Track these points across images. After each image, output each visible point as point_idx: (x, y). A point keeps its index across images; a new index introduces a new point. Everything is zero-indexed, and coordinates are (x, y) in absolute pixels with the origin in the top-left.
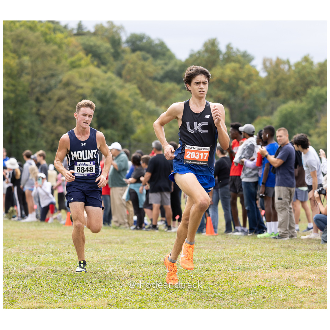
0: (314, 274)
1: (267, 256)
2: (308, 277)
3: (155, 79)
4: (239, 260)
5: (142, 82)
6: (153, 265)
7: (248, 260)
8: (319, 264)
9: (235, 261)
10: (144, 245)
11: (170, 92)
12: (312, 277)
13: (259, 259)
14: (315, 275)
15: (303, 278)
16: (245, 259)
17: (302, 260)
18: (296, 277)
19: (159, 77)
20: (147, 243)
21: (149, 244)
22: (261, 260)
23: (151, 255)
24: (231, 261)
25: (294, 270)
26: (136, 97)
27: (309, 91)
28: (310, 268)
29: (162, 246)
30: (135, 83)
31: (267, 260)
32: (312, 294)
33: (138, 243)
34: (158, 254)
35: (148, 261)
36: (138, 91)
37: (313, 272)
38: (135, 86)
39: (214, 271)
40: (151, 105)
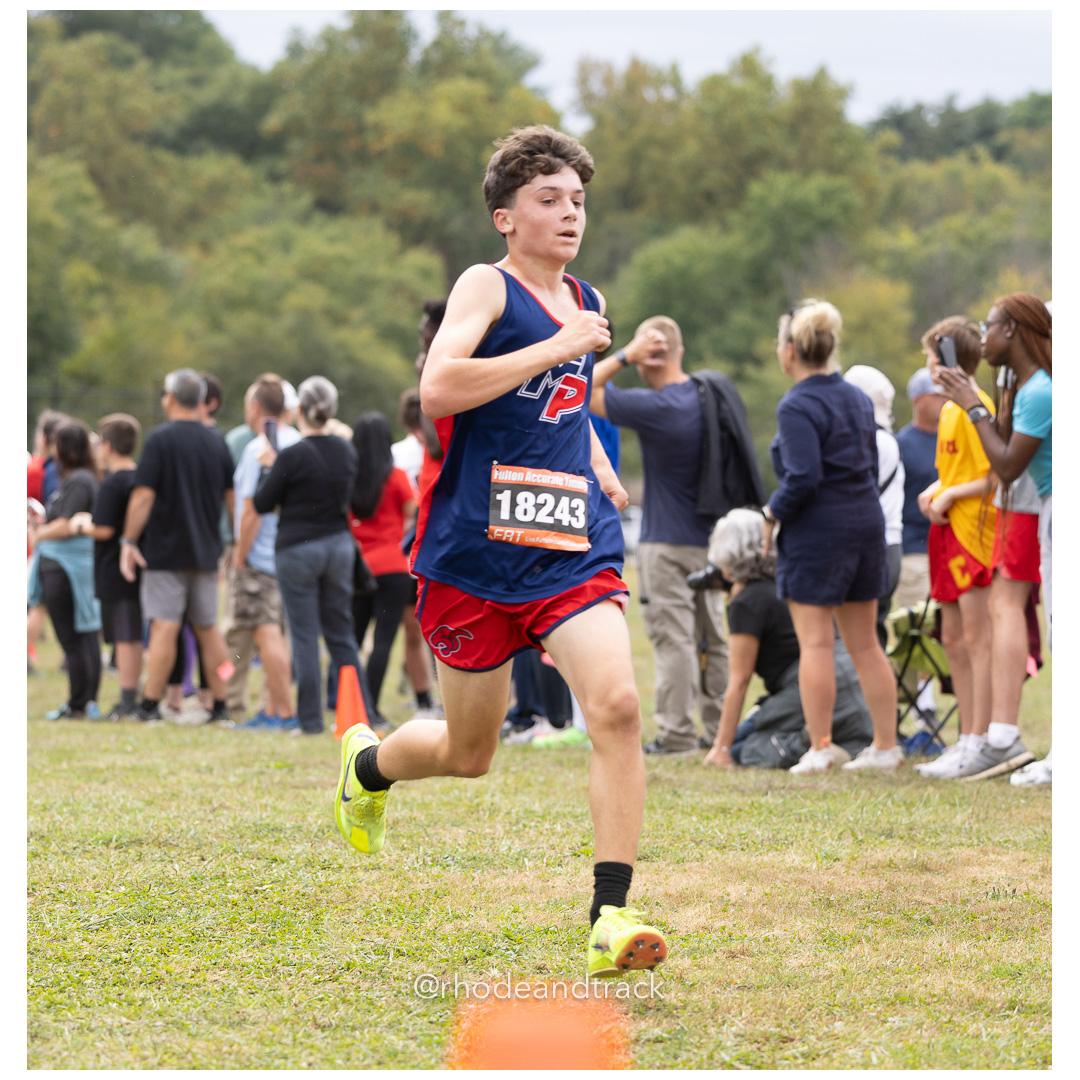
0: (743, 879)
1: (564, 816)
2: (720, 894)
3: (155, 140)
4: (455, 829)
5: (107, 151)
6: (116, 848)
7: (490, 827)
8: (766, 843)
9: (436, 834)
10: (91, 773)
11: (217, 191)
12: (735, 891)
13: (533, 824)
14: (746, 884)
15: (701, 895)
16: (481, 824)
17: (702, 829)
18: (672, 891)
19: (170, 132)
20: (102, 765)
21: (108, 769)
22: (541, 828)
23: (112, 811)
24: (424, 834)
25: (668, 865)
26: (84, 211)
27: (756, 189)
28: (730, 858)
29: (158, 777)
30: (79, 158)
31: (565, 831)
32: (733, 955)
33: (65, 765)
34: (140, 805)
35: (99, 834)
36: (89, 188)
37: (742, 873)
38: (76, 168)
39: (353, 869)
40: (140, 240)
